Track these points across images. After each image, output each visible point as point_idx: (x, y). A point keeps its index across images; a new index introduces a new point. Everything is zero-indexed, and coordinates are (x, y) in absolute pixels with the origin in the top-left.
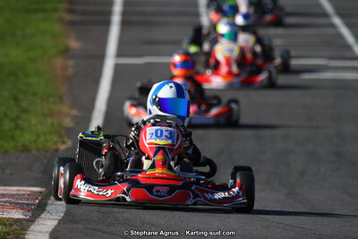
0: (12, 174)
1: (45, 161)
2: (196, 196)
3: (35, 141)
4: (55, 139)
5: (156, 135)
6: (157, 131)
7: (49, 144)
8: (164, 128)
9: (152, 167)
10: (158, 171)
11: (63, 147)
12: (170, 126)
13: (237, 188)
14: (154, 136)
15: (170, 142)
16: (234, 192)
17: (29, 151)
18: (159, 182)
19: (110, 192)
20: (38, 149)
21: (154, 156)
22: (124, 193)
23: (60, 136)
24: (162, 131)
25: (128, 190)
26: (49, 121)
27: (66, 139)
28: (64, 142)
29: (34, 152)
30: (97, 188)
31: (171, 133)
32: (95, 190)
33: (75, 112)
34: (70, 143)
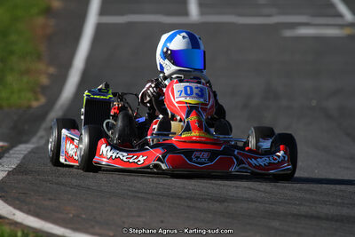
2: (240, 162)
3: (8, 99)
5: (186, 93)
6: (186, 88)
8: (194, 85)
9: (188, 129)
10: (194, 134)
12: (200, 83)
13: (282, 152)
14: (183, 94)
15: (202, 100)
16: (279, 156)
17: (1, 108)
18: (197, 147)
19: (142, 159)
20: (10, 107)
21: (187, 117)
22: (159, 159)
24: (191, 88)
25: (164, 157)
27: (40, 97)
28: (37, 99)
30: (125, 154)
31: (202, 90)
32: (124, 156)
33: (52, 70)
34: (43, 100)
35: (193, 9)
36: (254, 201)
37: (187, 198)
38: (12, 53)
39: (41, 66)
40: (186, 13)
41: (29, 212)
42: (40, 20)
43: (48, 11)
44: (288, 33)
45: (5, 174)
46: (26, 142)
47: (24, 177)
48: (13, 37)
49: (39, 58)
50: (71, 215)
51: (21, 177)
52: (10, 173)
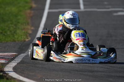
0: (7, 49)
1: (20, 45)
3: (18, 38)
4: (25, 37)
7: (22, 39)
11: (27, 40)
17: (15, 41)
20: (18, 41)
23: (27, 36)
26: (23, 31)
27: (29, 37)
28: (28, 38)
29: (17, 42)
33: (33, 28)
34: (30, 39)
35: (82, 6)
36: (103, 72)
37: (80, 71)
38: (18, 22)
39: (29, 27)
40: (79, 8)
41: (25, 77)
42: (29, 11)
43: (31, 8)
44: (115, 14)
45: (16, 64)
46: (24, 53)
47: (23, 65)
48: (19, 17)
49: (28, 24)
50: (39, 78)
51: (22, 65)
52: (18, 63)
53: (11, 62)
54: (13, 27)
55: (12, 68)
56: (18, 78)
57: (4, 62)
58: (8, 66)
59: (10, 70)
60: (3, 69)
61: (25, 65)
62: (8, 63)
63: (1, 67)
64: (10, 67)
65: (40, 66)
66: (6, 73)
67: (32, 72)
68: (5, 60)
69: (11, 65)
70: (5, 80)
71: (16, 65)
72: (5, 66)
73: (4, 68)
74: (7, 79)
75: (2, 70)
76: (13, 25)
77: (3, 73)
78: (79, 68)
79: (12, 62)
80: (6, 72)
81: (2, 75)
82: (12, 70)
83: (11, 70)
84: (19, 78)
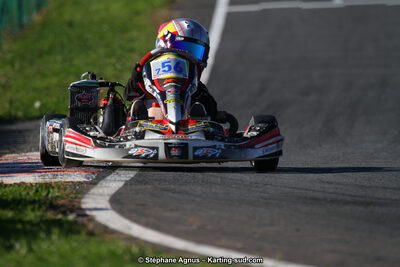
38: (132, 50)
41: (147, 225)
45: (121, 184)
47: (144, 187)
48: (134, 34)
50: (194, 227)
51: (139, 187)
52: (127, 184)
53: (104, 178)
54: (114, 65)
55: (108, 198)
56: (126, 231)
57: (83, 179)
58: (94, 194)
59: (99, 206)
60: (80, 203)
61: (149, 187)
62: (94, 183)
63: (73, 196)
64: (101, 195)
65: (199, 188)
66: (86, 215)
67: (171, 210)
68: (84, 174)
69: (105, 189)
70: (83, 236)
71: (121, 188)
72: (85, 193)
73: (83, 200)
74: (91, 234)
75: (74, 206)
76: (113, 60)
77: (79, 215)
78: (324, 192)
79: (108, 178)
80: (88, 213)
81: (75, 222)
82: (108, 206)
83: (103, 206)
84: (130, 229)
